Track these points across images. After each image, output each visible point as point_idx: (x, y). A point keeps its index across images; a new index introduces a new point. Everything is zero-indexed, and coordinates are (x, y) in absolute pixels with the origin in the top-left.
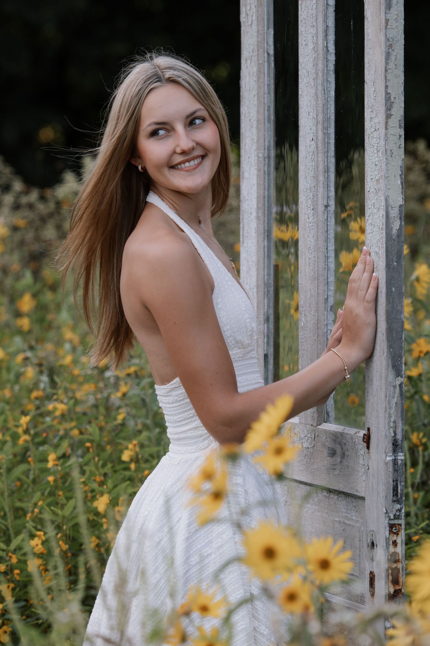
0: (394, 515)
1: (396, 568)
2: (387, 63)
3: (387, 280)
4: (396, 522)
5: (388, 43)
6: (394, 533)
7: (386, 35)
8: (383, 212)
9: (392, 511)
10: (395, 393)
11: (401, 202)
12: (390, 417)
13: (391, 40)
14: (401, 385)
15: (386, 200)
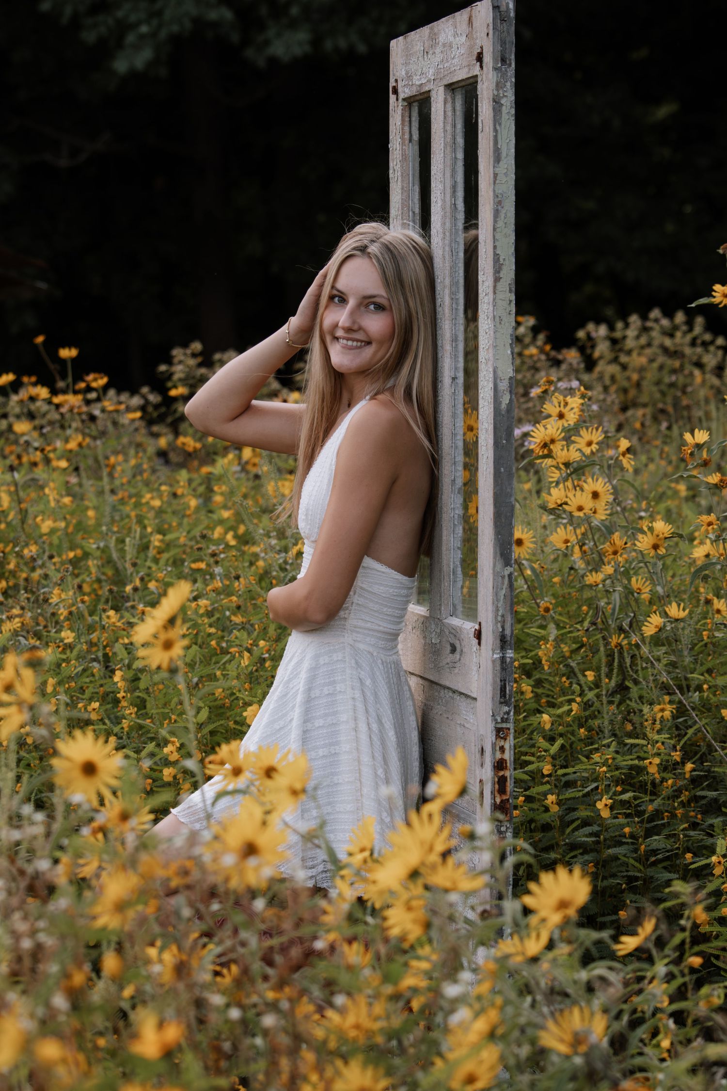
0: (502, 719)
1: (503, 776)
2: (495, 221)
3: (495, 459)
4: (504, 725)
5: (497, 200)
6: (502, 738)
7: (494, 191)
8: (491, 385)
9: (499, 714)
10: (503, 584)
11: (511, 373)
12: (497, 610)
13: (500, 196)
14: (510, 576)
15: (495, 372)
